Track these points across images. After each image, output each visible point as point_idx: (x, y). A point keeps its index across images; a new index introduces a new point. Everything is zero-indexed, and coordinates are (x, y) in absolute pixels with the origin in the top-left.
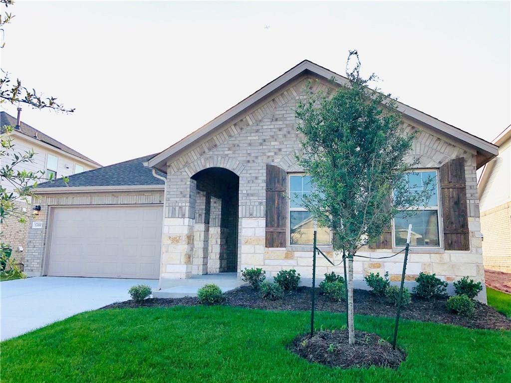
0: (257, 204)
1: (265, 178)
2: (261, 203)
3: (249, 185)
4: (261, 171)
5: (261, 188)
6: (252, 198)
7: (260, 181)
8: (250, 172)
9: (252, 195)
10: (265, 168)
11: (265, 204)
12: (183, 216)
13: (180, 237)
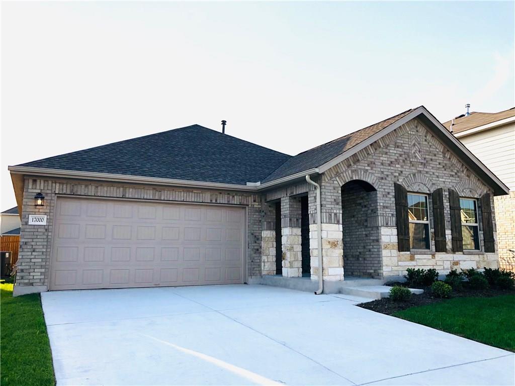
0: (390, 215)
1: (394, 194)
2: (393, 215)
3: (384, 199)
4: (391, 188)
5: (391, 202)
6: (387, 210)
7: (391, 196)
8: (384, 187)
9: (387, 207)
10: (393, 185)
11: (395, 215)
12: (338, 223)
13: (338, 242)
